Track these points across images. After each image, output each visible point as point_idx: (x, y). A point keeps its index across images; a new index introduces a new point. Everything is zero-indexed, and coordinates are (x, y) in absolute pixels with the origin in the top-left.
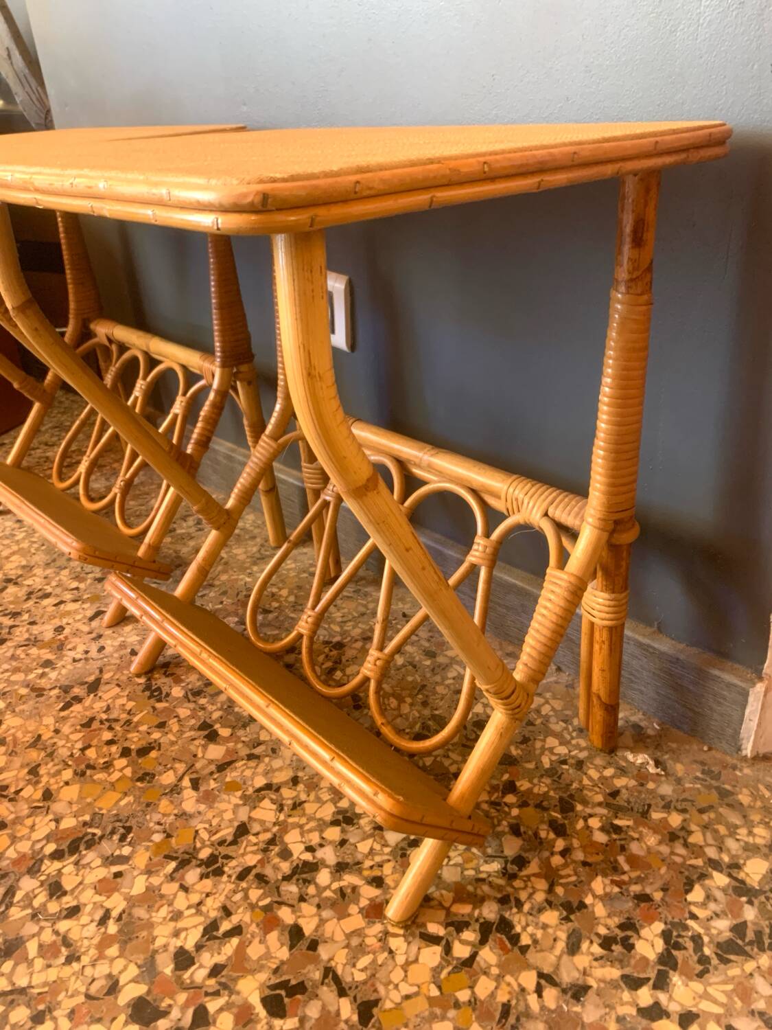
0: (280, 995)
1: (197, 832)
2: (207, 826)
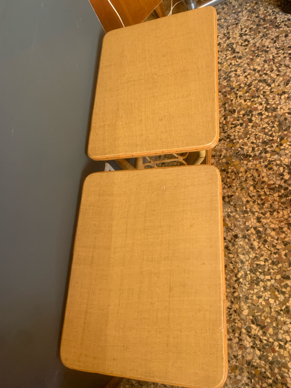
0: (233, 112)
1: (227, 145)
2: (224, 145)
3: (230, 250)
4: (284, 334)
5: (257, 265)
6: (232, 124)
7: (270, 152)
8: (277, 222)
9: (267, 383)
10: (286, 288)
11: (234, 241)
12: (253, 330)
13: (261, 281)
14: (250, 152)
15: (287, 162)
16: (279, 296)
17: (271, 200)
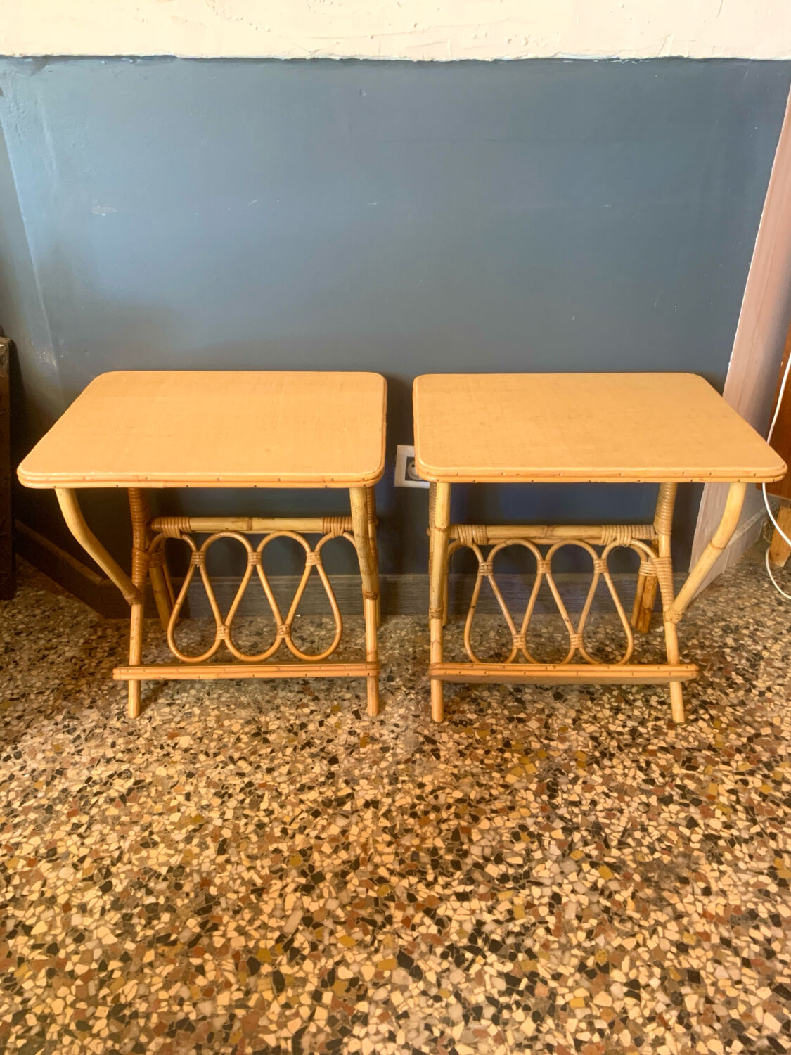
3: (303, 748)
4: (101, 833)
5: (262, 797)
6: (648, 763)
7: (570, 839)
8: (363, 840)
9: (14, 799)
10: (199, 845)
11: (323, 758)
12: (122, 781)
13: (223, 802)
14: (565, 796)
15: (540, 875)
16: (184, 831)
17: (424, 830)
